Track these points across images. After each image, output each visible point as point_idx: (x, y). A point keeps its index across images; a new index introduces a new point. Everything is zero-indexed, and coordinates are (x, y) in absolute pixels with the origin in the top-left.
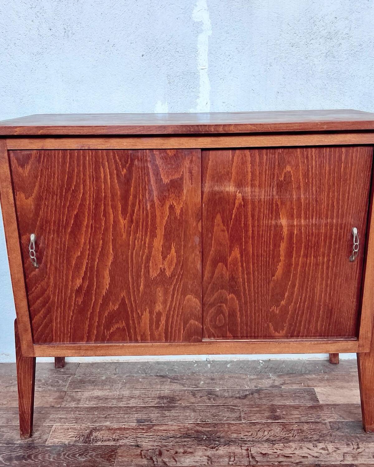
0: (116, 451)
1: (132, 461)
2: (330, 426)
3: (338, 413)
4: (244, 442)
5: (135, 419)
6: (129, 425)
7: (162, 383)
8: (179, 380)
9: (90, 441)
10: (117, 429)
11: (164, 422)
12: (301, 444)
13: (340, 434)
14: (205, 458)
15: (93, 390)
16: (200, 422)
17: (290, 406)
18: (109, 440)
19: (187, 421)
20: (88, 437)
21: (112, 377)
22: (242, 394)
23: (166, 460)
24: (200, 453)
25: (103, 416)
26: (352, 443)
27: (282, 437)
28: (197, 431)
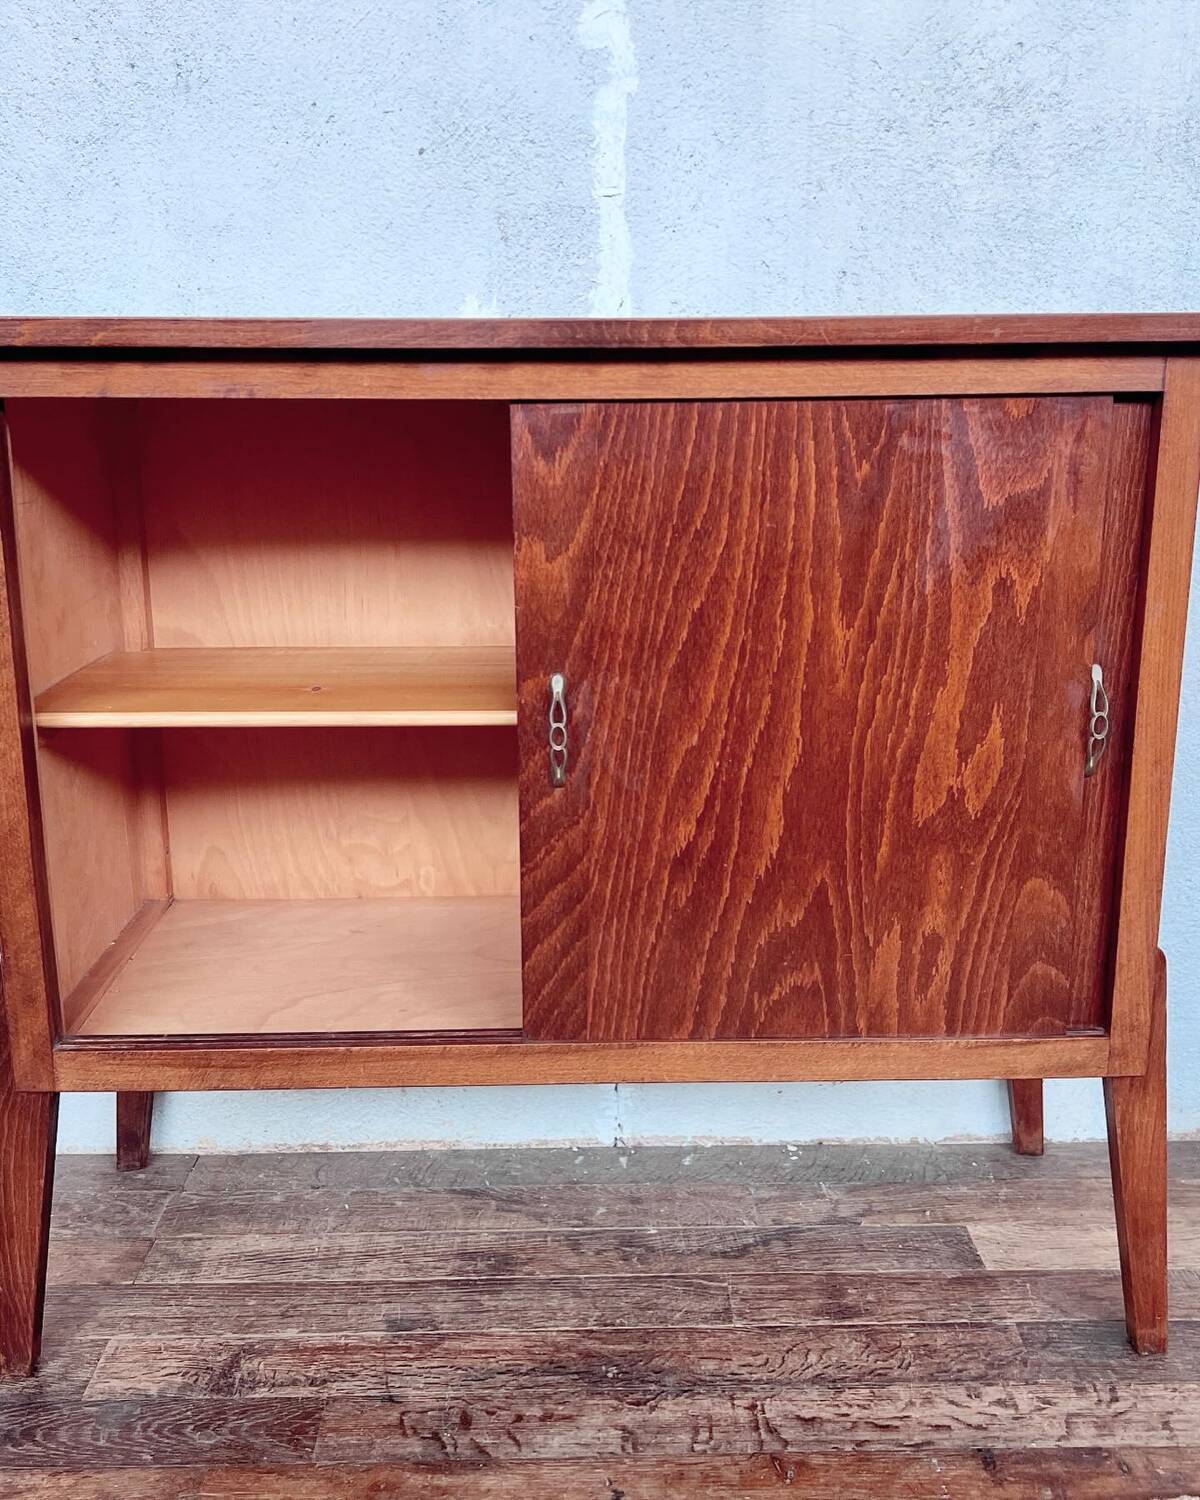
0: (317, 1416)
1: (371, 1445)
2: (1021, 1335)
3: (1046, 1297)
4: (740, 1384)
5: (380, 1318)
6: (363, 1339)
7: (472, 1212)
8: (526, 1204)
9: (233, 1385)
10: (322, 1349)
11: (478, 1327)
12: (926, 1390)
13: (1053, 1358)
14: (614, 1432)
15: (243, 1233)
16: (595, 1328)
17: (890, 1278)
18: (295, 1383)
19: (552, 1323)
20: (224, 1375)
21: (306, 1197)
22: (733, 1244)
23: (485, 1440)
24: (599, 1419)
25: (276, 1311)
26: (1094, 1386)
27: (863, 1370)
28: (588, 1355)
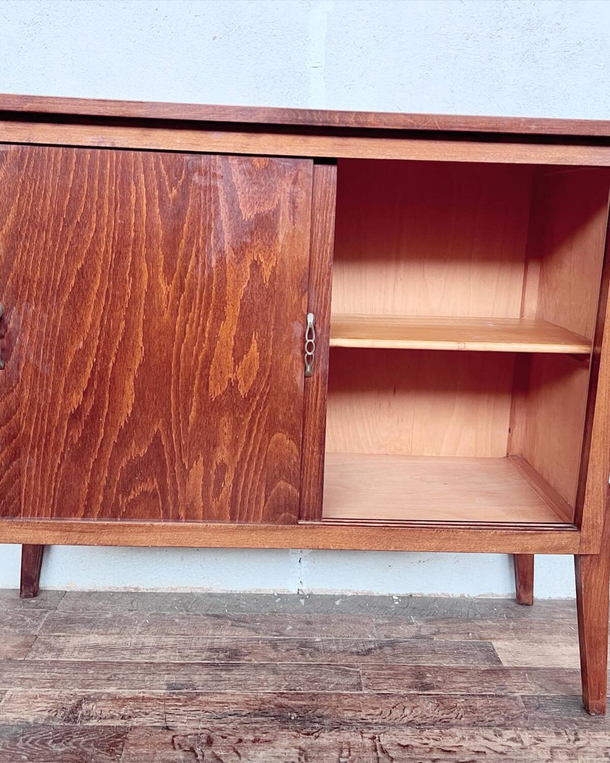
1: (155, 754)
2: (524, 702)
3: (537, 682)
4: (366, 725)
5: (163, 683)
6: (153, 694)
7: (217, 627)
8: (247, 623)
10: (129, 699)
11: (219, 689)
13: (541, 715)
15: (88, 634)
16: (285, 691)
17: (450, 669)
18: (112, 717)
19: (261, 688)
20: (73, 712)
21: (125, 615)
22: (363, 648)
23: (220, 753)
25: (103, 677)
26: (566, 732)
28: (280, 706)
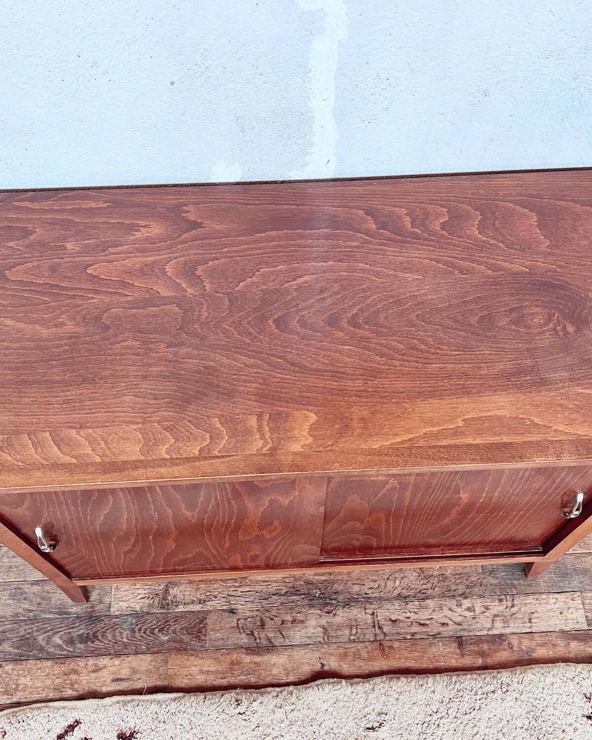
0: (205, 622)
2: (482, 567)
4: (368, 600)
9: (168, 604)
12: (441, 602)
13: (493, 581)
14: (320, 629)
18: (193, 602)
20: (164, 598)
23: (271, 635)
24: (314, 622)
26: (506, 598)
27: (417, 590)
